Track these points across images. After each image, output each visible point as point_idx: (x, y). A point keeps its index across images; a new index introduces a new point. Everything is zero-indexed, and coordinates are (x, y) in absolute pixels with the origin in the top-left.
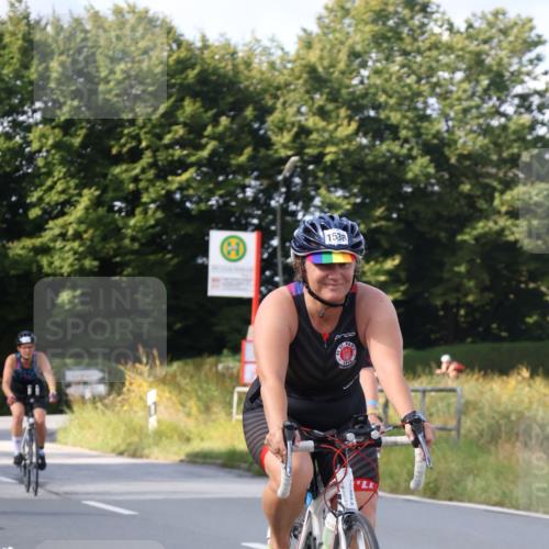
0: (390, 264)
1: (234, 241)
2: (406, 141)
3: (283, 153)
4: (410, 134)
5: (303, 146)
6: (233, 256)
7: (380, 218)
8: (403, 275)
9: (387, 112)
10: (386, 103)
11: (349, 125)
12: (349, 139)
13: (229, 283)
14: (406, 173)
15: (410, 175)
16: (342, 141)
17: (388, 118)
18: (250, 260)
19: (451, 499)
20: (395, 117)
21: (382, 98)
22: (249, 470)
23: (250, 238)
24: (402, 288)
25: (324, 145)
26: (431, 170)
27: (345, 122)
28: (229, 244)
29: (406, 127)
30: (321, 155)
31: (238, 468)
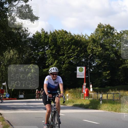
0: (108, 72)
1: (81, 68)
2: (110, 51)
3: (89, 53)
4: (111, 50)
5: (93, 52)
6: (81, 71)
7: (106, 65)
8: (110, 74)
9: (107, 46)
10: (107, 45)
11: (101, 48)
12: (100, 51)
13: (80, 76)
14: (110, 56)
15: (111, 57)
16: (99, 51)
17: (107, 47)
18: (84, 72)
19: (119, 112)
20: (108, 47)
21: (106, 44)
22: (84, 107)
23: (84, 68)
24: (110, 76)
25: (96, 52)
26: (115, 56)
27: (100, 48)
28: (80, 69)
29: (110, 49)
30: (96, 54)
31: (82, 107)
